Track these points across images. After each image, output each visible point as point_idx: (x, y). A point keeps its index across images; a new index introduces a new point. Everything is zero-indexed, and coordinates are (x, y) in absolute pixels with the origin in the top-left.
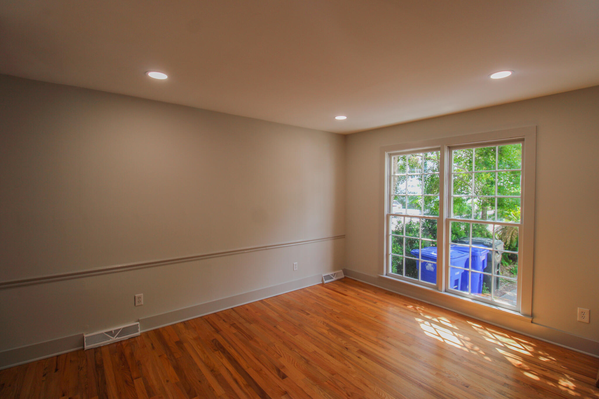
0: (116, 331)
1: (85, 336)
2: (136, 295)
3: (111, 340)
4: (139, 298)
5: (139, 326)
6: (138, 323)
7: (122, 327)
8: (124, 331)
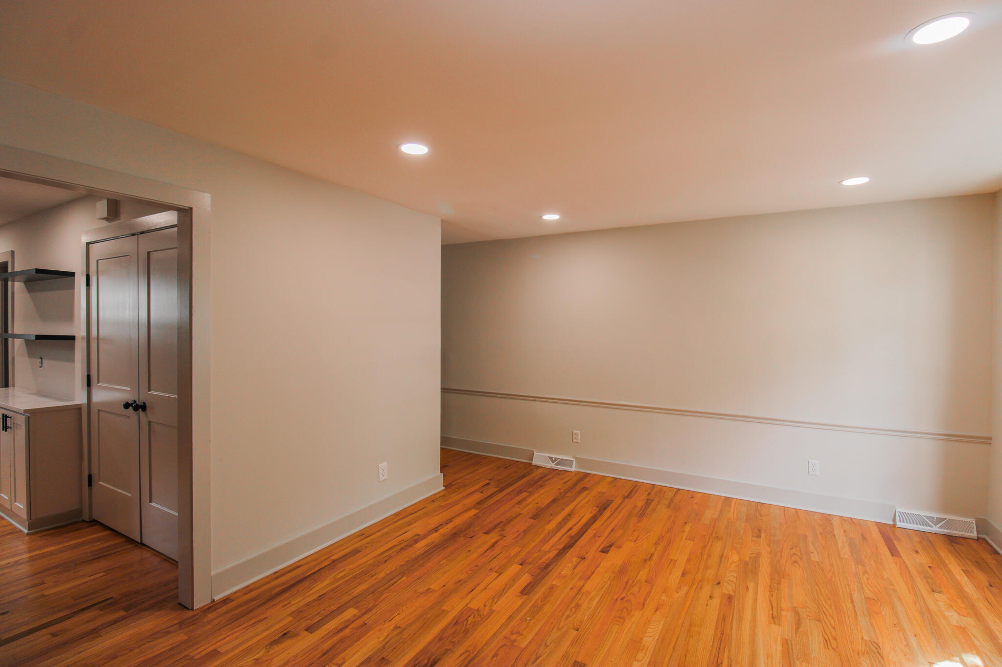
0: (556, 459)
1: (535, 453)
2: (574, 431)
3: (550, 465)
4: (577, 434)
5: (574, 462)
6: (574, 459)
7: (561, 457)
8: (561, 462)
